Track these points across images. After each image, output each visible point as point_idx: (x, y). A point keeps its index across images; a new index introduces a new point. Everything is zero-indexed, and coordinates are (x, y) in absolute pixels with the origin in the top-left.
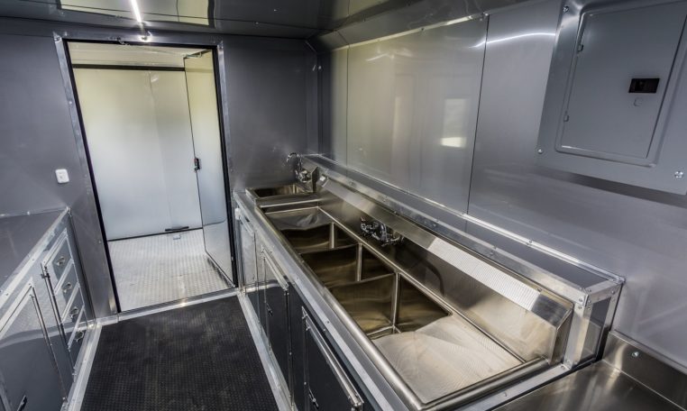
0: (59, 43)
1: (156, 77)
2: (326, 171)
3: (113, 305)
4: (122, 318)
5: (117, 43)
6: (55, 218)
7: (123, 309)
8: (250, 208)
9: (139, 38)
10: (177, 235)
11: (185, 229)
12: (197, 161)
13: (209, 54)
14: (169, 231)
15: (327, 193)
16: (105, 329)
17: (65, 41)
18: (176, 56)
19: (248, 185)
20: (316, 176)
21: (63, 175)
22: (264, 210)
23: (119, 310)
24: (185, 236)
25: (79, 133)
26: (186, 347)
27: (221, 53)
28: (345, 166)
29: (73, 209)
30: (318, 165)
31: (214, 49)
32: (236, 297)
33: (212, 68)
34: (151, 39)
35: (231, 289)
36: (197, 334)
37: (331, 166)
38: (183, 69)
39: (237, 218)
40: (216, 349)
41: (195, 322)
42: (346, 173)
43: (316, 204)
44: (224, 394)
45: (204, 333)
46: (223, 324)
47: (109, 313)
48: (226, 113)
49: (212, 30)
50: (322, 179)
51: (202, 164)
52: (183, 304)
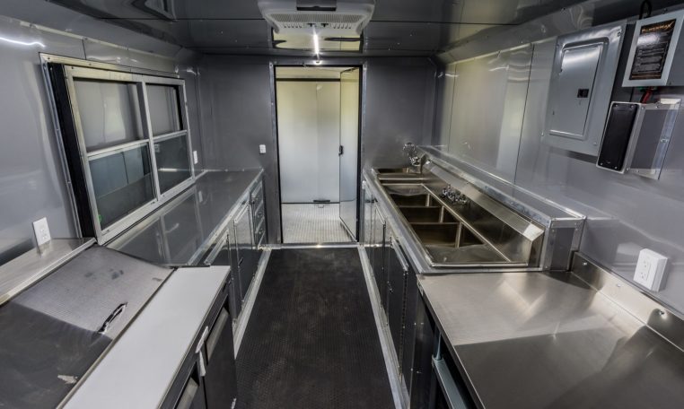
0: (271, 67)
1: (320, 86)
2: (431, 157)
3: (279, 239)
4: (283, 247)
5: (302, 66)
6: (257, 174)
7: (285, 242)
8: (372, 179)
9: (315, 63)
10: (321, 205)
11: (327, 202)
12: (341, 149)
13: (357, 70)
14: (316, 202)
15: (431, 174)
16: (273, 251)
17: (275, 66)
18: (335, 72)
19: (374, 165)
20: (423, 161)
21: (263, 149)
22: (382, 182)
23: (282, 242)
24: (327, 208)
25: (275, 123)
26: (320, 269)
27: (365, 69)
28: (446, 154)
29: (266, 170)
30: (426, 153)
31: (361, 67)
32: (356, 248)
33: (358, 78)
34: (321, 62)
35: (353, 243)
36: (328, 264)
37: (436, 154)
38: (339, 80)
39: (363, 188)
40: (339, 273)
41: (328, 257)
42: (448, 159)
43: (420, 181)
44: (340, 296)
45: (332, 264)
46: (345, 262)
47: (276, 242)
48: (364, 112)
49: (360, 55)
50: (428, 163)
51: (345, 150)
52: (319, 246)
